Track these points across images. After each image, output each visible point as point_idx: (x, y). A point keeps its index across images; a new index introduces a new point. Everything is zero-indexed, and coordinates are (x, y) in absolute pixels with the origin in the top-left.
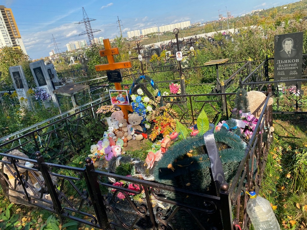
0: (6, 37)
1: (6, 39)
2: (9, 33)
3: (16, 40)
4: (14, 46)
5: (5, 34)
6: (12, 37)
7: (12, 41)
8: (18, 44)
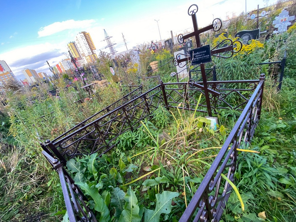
0: (88, 50)
1: (88, 51)
2: (90, 47)
3: (94, 51)
4: (93, 54)
5: (88, 48)
6: (91, 49)
7: (92, 51)
8: (95, 53)
